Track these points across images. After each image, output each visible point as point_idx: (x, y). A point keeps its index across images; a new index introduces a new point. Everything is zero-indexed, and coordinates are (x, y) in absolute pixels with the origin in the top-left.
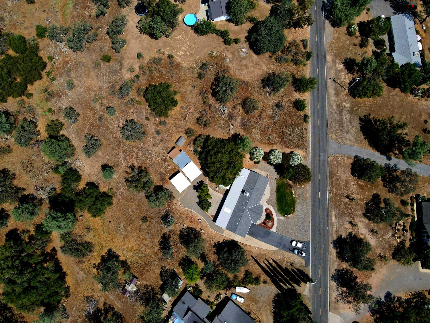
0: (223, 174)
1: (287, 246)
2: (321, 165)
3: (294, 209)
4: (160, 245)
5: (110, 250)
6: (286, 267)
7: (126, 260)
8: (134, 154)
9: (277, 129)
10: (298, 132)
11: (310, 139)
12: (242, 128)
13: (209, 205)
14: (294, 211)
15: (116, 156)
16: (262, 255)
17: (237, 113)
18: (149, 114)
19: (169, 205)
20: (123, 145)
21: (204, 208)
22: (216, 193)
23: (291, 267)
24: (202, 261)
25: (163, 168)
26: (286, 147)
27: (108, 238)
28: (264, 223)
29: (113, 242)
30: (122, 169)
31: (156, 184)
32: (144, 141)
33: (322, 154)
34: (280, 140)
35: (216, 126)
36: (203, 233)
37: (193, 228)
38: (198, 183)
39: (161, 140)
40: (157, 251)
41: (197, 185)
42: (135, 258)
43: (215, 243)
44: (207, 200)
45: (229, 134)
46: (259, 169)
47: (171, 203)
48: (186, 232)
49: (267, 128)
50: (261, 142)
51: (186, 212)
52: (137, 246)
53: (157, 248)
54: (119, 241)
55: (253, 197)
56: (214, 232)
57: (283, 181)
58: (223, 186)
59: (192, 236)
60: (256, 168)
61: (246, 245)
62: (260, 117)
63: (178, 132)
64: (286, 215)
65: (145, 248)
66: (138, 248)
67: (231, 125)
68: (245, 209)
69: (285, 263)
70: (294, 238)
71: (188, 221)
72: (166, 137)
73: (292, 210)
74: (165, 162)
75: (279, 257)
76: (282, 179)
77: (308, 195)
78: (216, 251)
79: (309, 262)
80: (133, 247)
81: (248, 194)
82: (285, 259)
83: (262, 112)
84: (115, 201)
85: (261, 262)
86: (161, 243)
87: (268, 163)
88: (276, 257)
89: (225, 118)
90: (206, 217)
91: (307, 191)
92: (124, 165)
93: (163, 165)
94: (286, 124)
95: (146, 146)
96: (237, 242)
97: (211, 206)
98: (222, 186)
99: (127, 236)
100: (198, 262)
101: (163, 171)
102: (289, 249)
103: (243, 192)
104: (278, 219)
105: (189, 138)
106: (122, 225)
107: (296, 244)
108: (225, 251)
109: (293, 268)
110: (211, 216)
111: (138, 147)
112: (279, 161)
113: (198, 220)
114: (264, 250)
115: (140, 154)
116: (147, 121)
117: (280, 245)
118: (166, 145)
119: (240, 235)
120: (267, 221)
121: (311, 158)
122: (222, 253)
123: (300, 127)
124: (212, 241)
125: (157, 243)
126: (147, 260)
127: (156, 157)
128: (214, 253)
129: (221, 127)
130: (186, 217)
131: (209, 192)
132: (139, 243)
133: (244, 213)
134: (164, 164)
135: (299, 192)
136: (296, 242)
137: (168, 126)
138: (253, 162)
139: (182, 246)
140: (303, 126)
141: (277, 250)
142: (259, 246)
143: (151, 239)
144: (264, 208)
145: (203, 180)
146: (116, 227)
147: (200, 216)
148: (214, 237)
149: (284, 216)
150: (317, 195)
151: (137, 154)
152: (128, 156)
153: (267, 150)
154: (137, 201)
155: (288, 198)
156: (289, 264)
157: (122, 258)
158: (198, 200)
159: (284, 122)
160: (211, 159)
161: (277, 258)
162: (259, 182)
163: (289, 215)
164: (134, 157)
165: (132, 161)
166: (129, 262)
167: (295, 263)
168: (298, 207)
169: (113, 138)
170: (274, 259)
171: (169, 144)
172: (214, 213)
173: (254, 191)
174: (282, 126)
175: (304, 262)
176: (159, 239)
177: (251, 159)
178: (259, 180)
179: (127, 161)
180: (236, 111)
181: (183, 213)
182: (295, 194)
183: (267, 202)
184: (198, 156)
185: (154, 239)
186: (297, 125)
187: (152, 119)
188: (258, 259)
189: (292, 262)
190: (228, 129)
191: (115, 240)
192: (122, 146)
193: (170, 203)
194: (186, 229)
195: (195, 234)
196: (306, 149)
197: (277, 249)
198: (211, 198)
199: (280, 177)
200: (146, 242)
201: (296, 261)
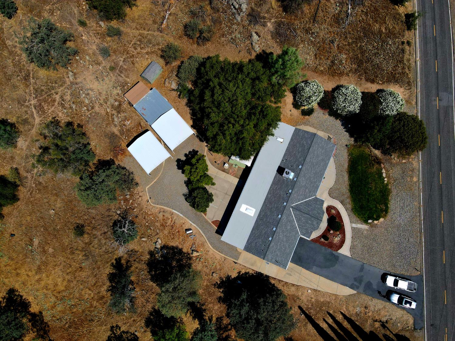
0: (238, 127)
1: (375, 286)
2: (442, 118)
3: (387, 207)
4: (111, 281)
5: (12, 291)
6: (372, 329)
7: (41, 313)
8: (57, 97)
9: (349, 44)
10: (393, 49)
11: (418, 63)
12: (276, 42)
13: (209, 198)
14: (386, 211)
15: (21, 102)
16: (320, 305)
17: (268, 12)
18: (85, 13)
19: (126, 200)
20: (33, 78)
21: (198, 206)
22: (223, 175)
23: (383, 331)
24: (194, 318)
25: (115, 126)
26: (367, 80)
27: (8, 267)
28: (324, 236)
29: (18, 274)
30: (34, 129)
31: (101, 158)
32: (76, 68)
33: (443, 95)
34: (354, 66)
35: (223, 39)
36: (197, 257)
37: (177, 248)
38: (186, 155)
39: (112, 69)
40: (105, 293)
41: (184, 158)
42: (59, 308)
43: (220, 278)
44: (204, 189)
45: (250, 53)
46: (312, 126)
47: (131, 195)
48: (162, 256)
49: (327, 42)
50: (315, 70)
51: (161, 213)
52: (65, 283)
53: (105, 287)
54: (30, 273)
55: (302, 181)
56: (219, 255)
57: (362, 149)
58: (238, 159)
59: (174, 263)
60: (305, 124)
61: (286, 283)
62: (314, 20)
63: (147, 53)
64: (370, 221)
65: (81, 287)
66: (67, 288)
67: (254, 35)
68: (285, 207)
69: (370, 321)
70: (389, 269)
71: (166, 232)
72: (121, 63)
73: (382, 211)
74: (119, 112)
75: (358, 309)
76: (360, 147)
77: (415, 179)
78: (222, 295)
79: (423, 321)
80: (56, 285)
81: (292, 175)
82: (370, 314)
83: (318, 9)
84: (22, 192)
85: (318, 319)
86: (112, 277)
87: (330, 115)
88: (351, 309)
89: (242, 21)
90: (203, 224)
91: (413, 170)
92: (37, 120)
93: (116, 119)
94: (367, 32)
95: (79, 80)
96: (267, 277)
97: (212, 200)
98: (235, 159)
99: (45, 263)
100: (185, 319)
101: (116, 130)
102: (379, 292)
103: (281, 170)
104: (353, 229)
105: (168, 66)
106: (36, 241)
107: (396, 283)
108: (243, 300)
109: (388, 333)
110: (213, 222)
111: (65, 82)
112: (355, 107)
113: (187, 230)
114: (324, 294)
115: (68, 97)
116: (81, 29)
117: (360, 283)
118: (121, 79)
119: (277, 263)
120: (332, 232)
121: (421, 102)
122: (235, 304)
123: (398, 38)
124: (214, 275)
125: (104, 277)
126: (83, 311)
127: (102, 101)
128: (220, 300)
129: (233, 40)
130: (162, 225)
131: (209, 173)
132: (68, 277)
133: (284, 216)
134: (117, 116)
135: (395, 172)
136: (393, 278)
137: (125, 39)
138: (300, 111)
139: (154, 285)
140: (403, 36)
141: (354, 295)
142: (315, 287)
143: (94, 269)
144: (325, 205)
145: (196, 150)
146: (24, 246)
147: (190, 223)
148: (218, 267)
149: (366, 222)
150: (436, 179)
151: (62, 97)
152: (45, 101)
153: (330, 86)
154: (66, 193)
155: (373, 185)
156: (377, 325)
157: (34, 309)
158: (185, 190)
159: (364, 28)
160: (213, 95)
161: (353, 310)
162: (316, 150)
163: (377, 220)
164: (56, 104)
165: (53, 111)
166: (47, 317)
167: (392, 321)
168: (394, 204)
169: (14, 65)
170: (346, 314)
171: (128, 77)
172: (219, 218)
173: (304, 168)
174: (360, 37)
175: (411, 321)
176: (108, 270)
177: (296, 105)
178: (314, 147)
179: (44, 112)
180: (265, 7)
181: (155, 216)
182: (388, 177)
183: (330, 194)
184: (185, 101)
185: (99, 268)
186: (391, 34)
187: (92, 23)
188: (312, 312)
189: (384, 319)
190: (248, 42)
191: (22, 271)
192: (32, 81)
193: (128, 197)
194: (162, 248)
195: (181, 260)
196: (409, 83)
197: (352, 292)
198: (213, 184)
199: (356, 141)
200: (83, 274)
201: (394, 318)
